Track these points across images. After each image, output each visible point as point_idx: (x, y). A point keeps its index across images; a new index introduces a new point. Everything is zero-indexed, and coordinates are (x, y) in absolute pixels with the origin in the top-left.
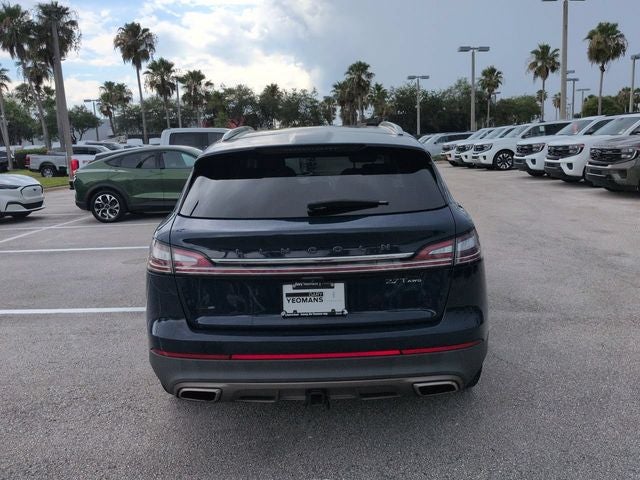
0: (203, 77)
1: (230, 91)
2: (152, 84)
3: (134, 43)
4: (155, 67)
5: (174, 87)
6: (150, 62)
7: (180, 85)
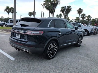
0: (90, 16)
1: (96, 19)
2: (82, 17)
3: (80, 11)
4: (82, 15)
5: (85, 18)
6: (82, 14)
7: (86, 17)
